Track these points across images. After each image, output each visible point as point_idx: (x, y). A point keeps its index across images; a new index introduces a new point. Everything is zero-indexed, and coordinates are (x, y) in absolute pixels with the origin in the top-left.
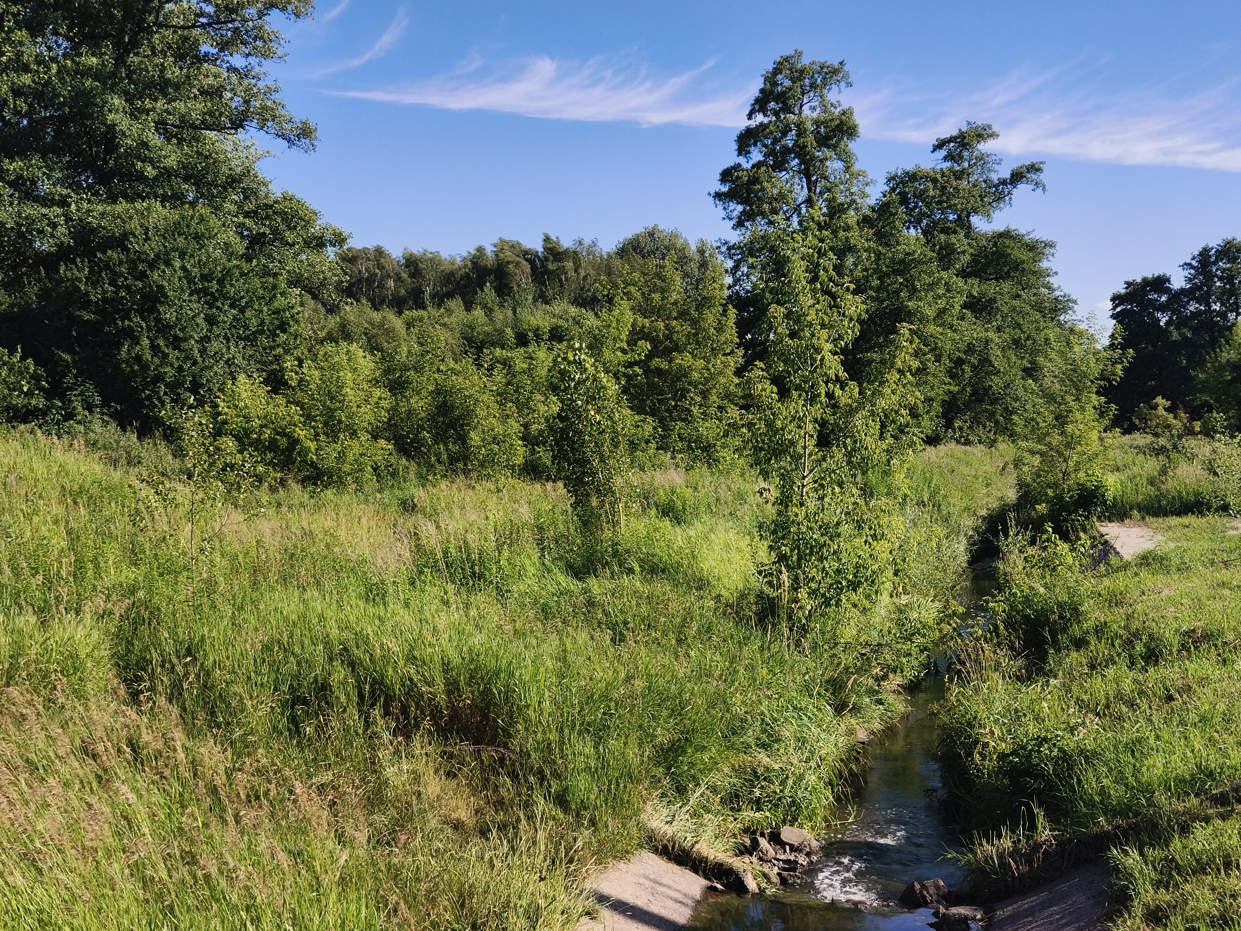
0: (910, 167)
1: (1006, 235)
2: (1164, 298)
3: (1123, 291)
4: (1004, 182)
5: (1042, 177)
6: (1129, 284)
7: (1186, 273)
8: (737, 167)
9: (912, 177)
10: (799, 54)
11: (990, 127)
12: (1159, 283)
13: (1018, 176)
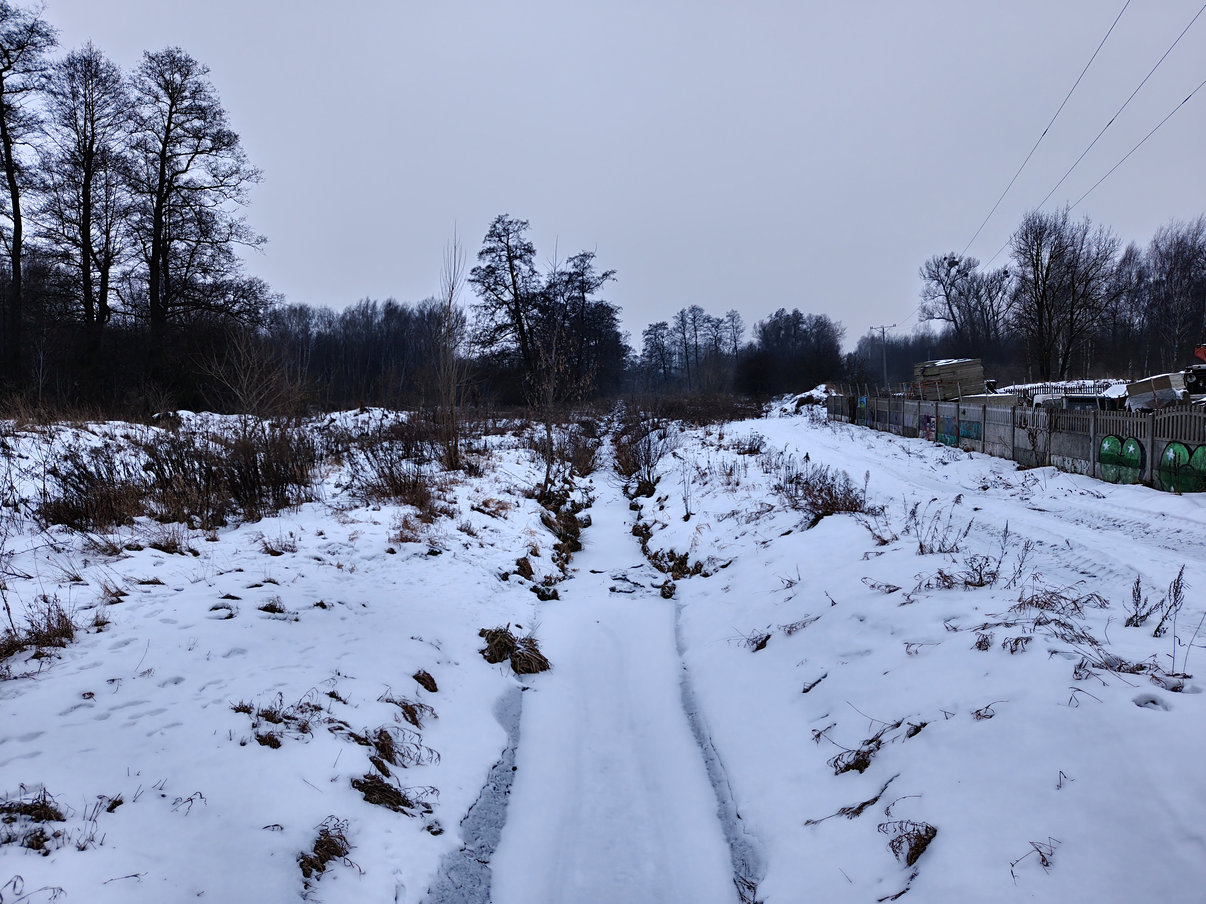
0: (558, 270)
1: (600, 303)
2: (665, 332)
3: (648, 329)
4: (599, 278)
5: (616, 276)
6: (651, 326)
7: (675, 320)
8: (479, 267)
9: (560, 274)
10: (507, 215)
11: (592, 252)
12: (663, 325)
13: (605, 275)
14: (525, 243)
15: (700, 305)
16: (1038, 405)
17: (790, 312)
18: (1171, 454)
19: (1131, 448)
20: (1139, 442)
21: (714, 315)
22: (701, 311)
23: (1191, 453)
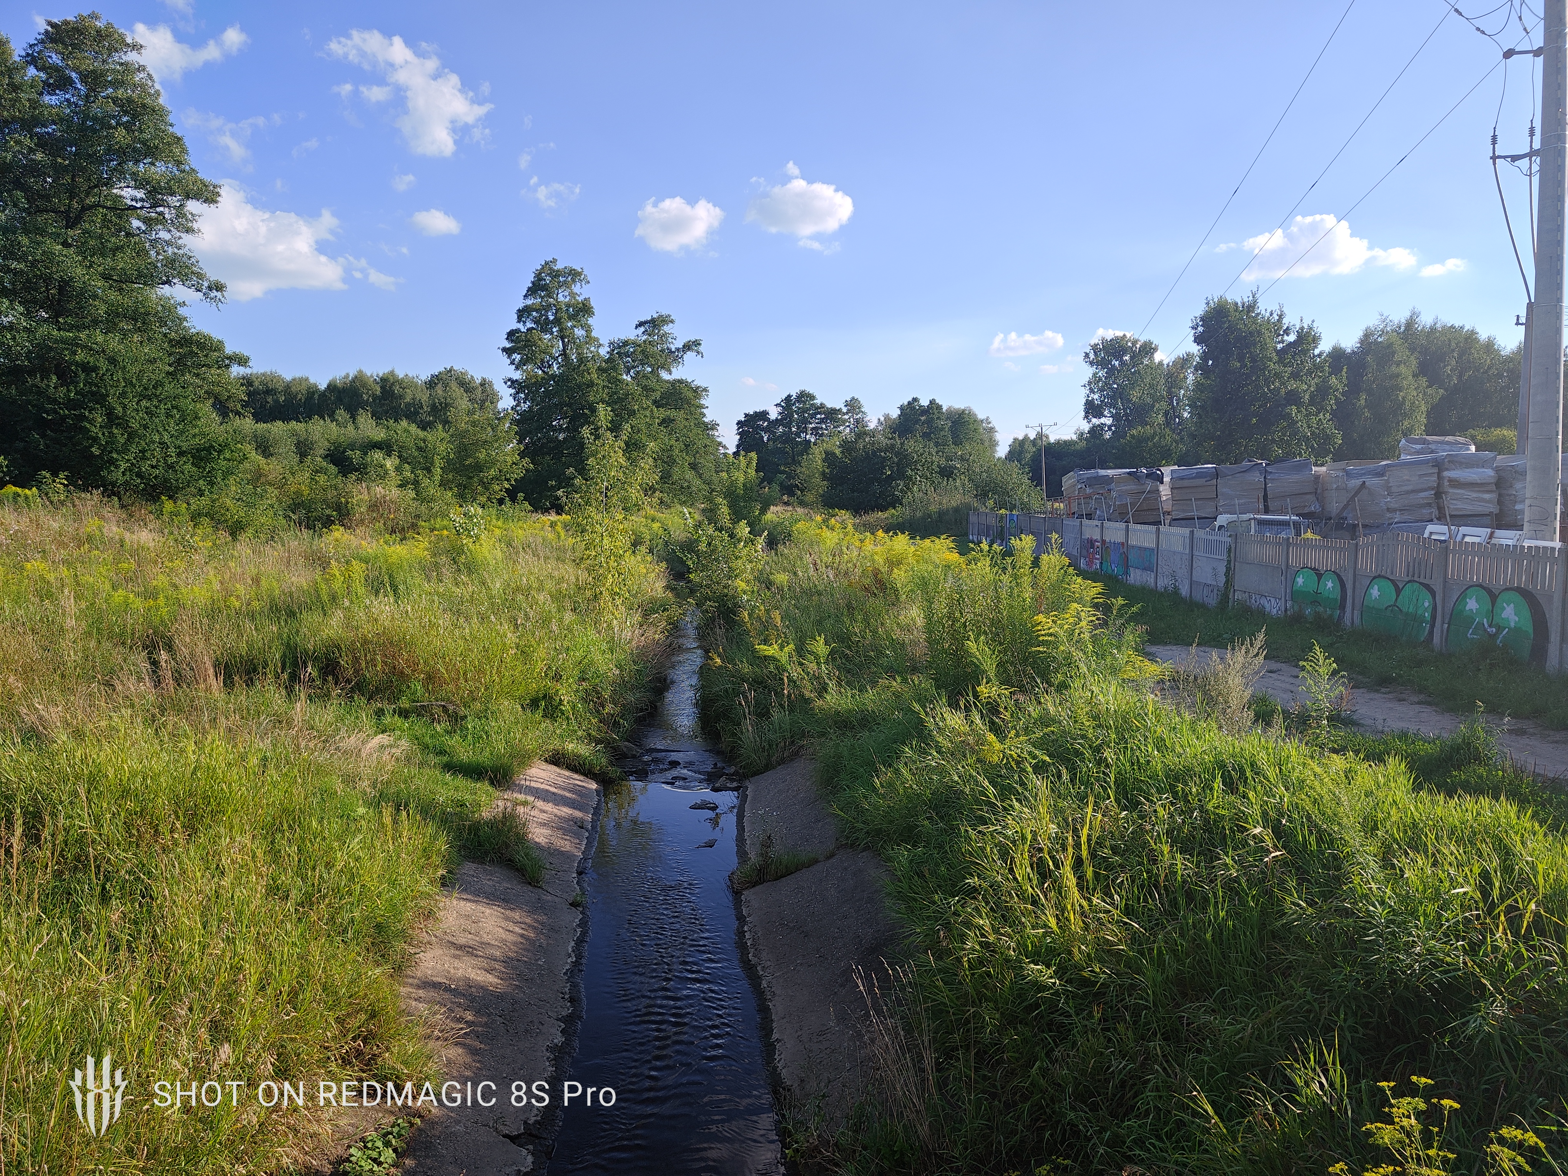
0: (623, 337)
1: (680, 381)
2: (766, 424)
3: (743, 419)
4: (678, 350)
5: (701, 348)
6: (746, 415)
7: (779, 409)
8: (518, 331)
9: (626, 343)
10: (554, 261)
11: (669, 316)
12: (763, 415)
13: (687, 347)
14: (580, 299)
15: (810, 390)
16: (1221, 527)
17: (925, 402)
18: (1375, 592)
19: (1330, 584)
20: (1338, 576)
21: (829, 405)
22: (812, 397)
23: (1398, 591)
